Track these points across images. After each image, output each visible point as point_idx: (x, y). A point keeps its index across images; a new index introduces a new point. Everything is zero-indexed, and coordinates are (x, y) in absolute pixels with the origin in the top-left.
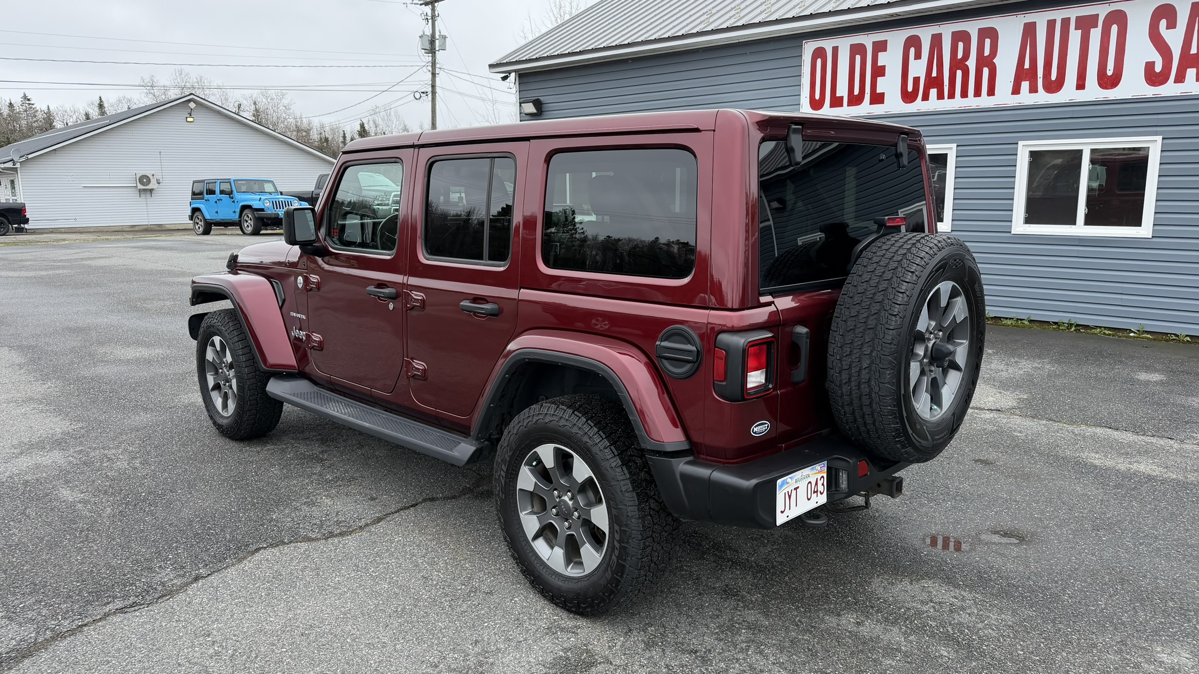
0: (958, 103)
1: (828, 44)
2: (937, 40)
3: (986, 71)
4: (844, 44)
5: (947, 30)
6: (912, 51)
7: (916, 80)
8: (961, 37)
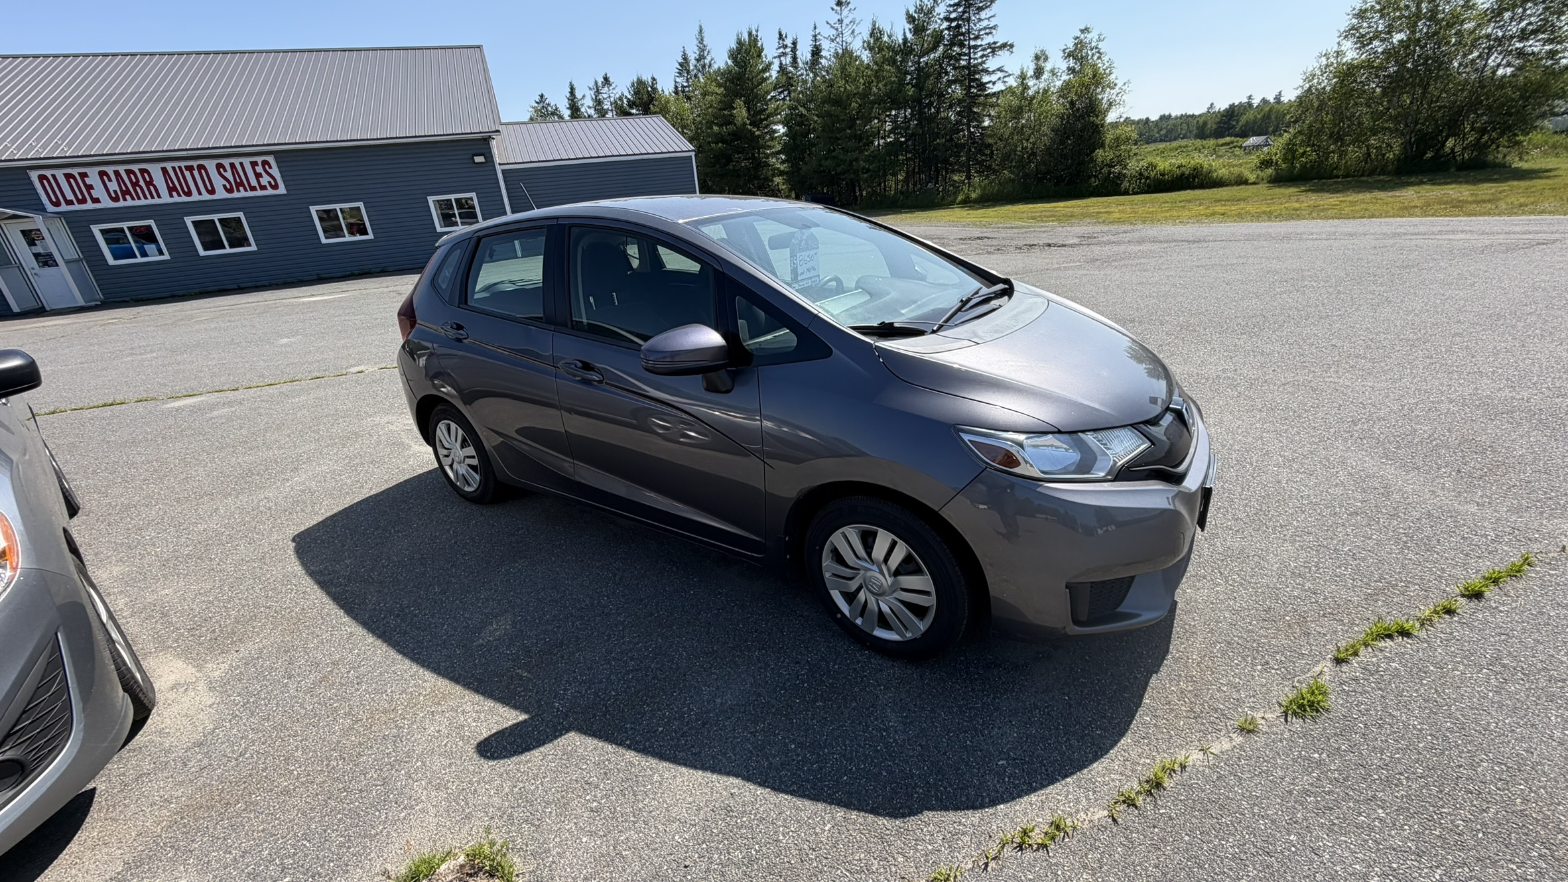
0: (143, 202)
1: (48, 173)
2: (117, 173)
3: (151, 187)
4: (60, 174)
5: (122, 169)
6: (105, 178)
7: (115, 192)
8: (129, 172)
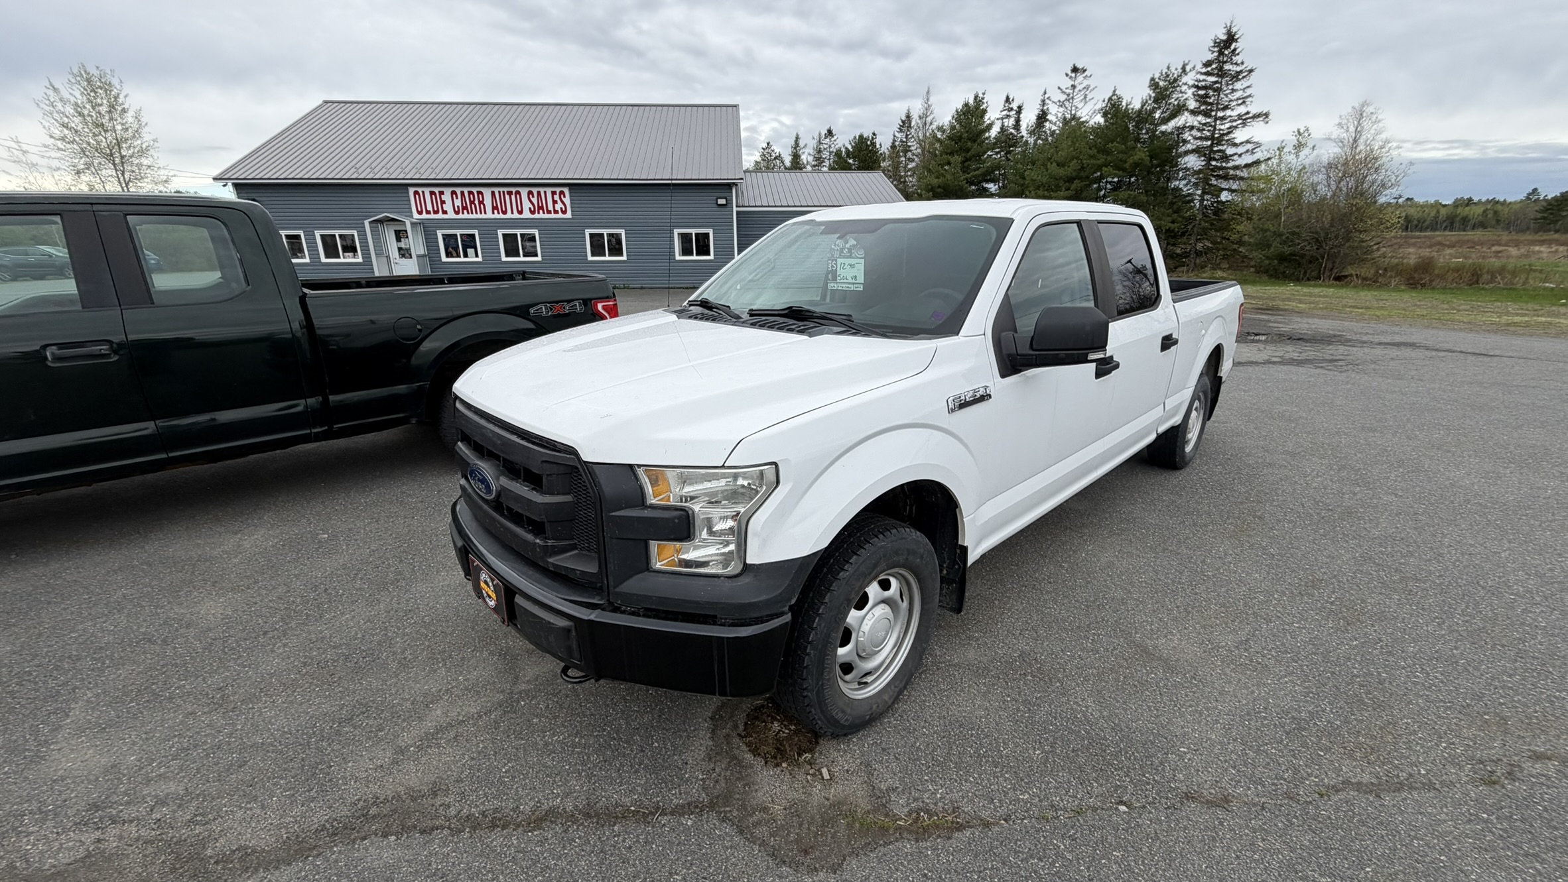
1: (420, 190)
2: (462, 193)
4: (427, 191)
5: (466, 190)
6: (454, 196)
8: (470, 193)
